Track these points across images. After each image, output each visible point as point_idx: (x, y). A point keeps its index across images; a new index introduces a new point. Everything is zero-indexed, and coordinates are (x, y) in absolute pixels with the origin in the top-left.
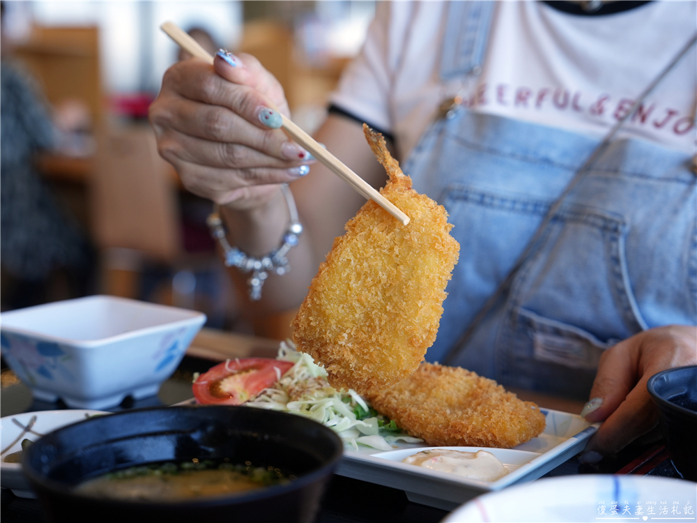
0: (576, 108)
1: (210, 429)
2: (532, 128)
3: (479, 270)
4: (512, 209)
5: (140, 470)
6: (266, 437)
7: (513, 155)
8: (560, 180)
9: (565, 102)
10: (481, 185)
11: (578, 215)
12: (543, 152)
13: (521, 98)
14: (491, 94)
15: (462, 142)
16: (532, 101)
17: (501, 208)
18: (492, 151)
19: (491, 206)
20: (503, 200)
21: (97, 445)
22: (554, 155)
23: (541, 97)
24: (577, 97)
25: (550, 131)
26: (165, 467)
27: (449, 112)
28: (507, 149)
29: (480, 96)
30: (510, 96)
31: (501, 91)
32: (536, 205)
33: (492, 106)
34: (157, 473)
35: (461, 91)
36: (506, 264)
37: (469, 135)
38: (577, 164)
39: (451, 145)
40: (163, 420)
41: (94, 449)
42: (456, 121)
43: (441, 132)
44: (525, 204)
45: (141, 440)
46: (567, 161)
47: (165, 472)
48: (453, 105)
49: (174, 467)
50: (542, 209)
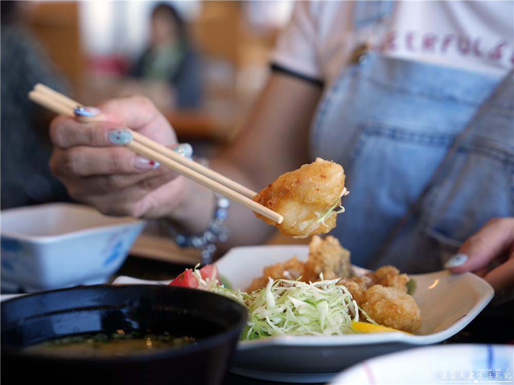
0: (477, 53)
1: (136, 304)
2: (437, 70)
3: (393, 196)
4: (421, 142)
5: (75, 339)
6: (185, 311)
7: (421, 94)
8: (464, 115)
9: (467, 47)
10: (393, 121)
11: (479, 147)
12: (448, 91)
13: (428, 43)
14: (400, 41)
15: (374, 83)
16: (438, 46)
17: (411, 140)
18: (403, 91)
19: (402, 139)
20: (412, 134)
21: (38, 316)
22: (458, 93)
23: (447, 42)
24: (477, 43)
25: (454, 72)
26: (98, 337)
27: (362, 57)
28: (416, 89)
29: (390, 41)
30: (418, 42)
31: (409, 38)
32: (442, 137)
33: (401, 52)
34: (90, 341)
35: (372, 37)
36: (415, 189)
37: (381, 76)
38: (479, 100)
39: (365, 87)
40: (97, 296)
41: (35, 320)
42: (369, 65)
43: (355, 76)
44: (432, 138)
45: (77, 314)
46: (470, 99)
47: (96, 341)
48: (365, 50)
49: (105, 337)
50: (447, 141)
